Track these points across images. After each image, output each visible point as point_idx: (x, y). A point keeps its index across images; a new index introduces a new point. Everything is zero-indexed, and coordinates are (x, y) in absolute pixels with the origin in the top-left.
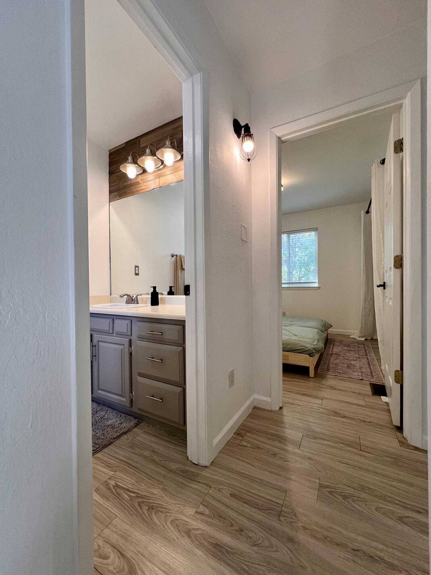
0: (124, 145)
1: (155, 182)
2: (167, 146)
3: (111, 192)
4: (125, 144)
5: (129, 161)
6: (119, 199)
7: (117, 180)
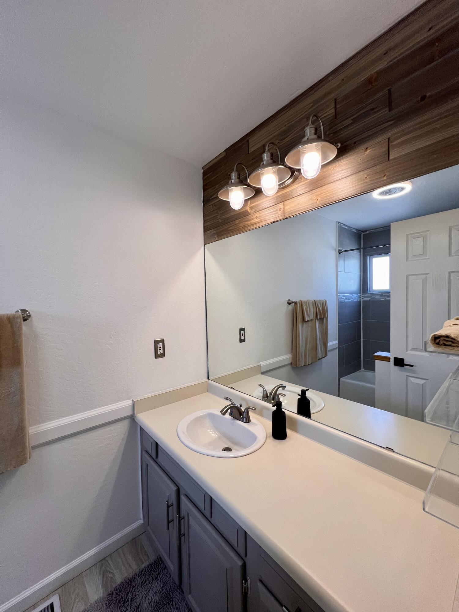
0: (224, 155)
1: (277, 210)
2: (308, 139)
3: (206, 229)
4: (225, 153)
5: (233, 181)
6: (217, 240)
7: (214, 210)
